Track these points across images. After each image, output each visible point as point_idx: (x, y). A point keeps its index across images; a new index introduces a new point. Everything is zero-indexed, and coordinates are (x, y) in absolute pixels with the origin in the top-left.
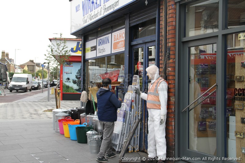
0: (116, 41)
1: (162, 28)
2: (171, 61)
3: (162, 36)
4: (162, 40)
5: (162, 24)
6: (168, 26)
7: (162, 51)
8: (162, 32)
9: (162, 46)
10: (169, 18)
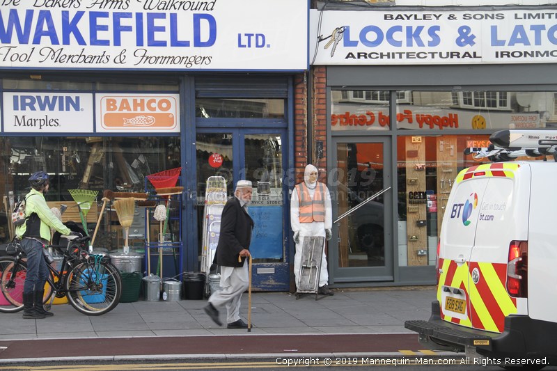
0: (117, 111)
1: (303, 115)
2: (324, 159)
3: (303, 124)
4: (304, 131)
5: (303, 110)
6: (317, 115)
7: (303, 146)
8: (303, 121)
9: (304, 138)
10: (319, 104)
